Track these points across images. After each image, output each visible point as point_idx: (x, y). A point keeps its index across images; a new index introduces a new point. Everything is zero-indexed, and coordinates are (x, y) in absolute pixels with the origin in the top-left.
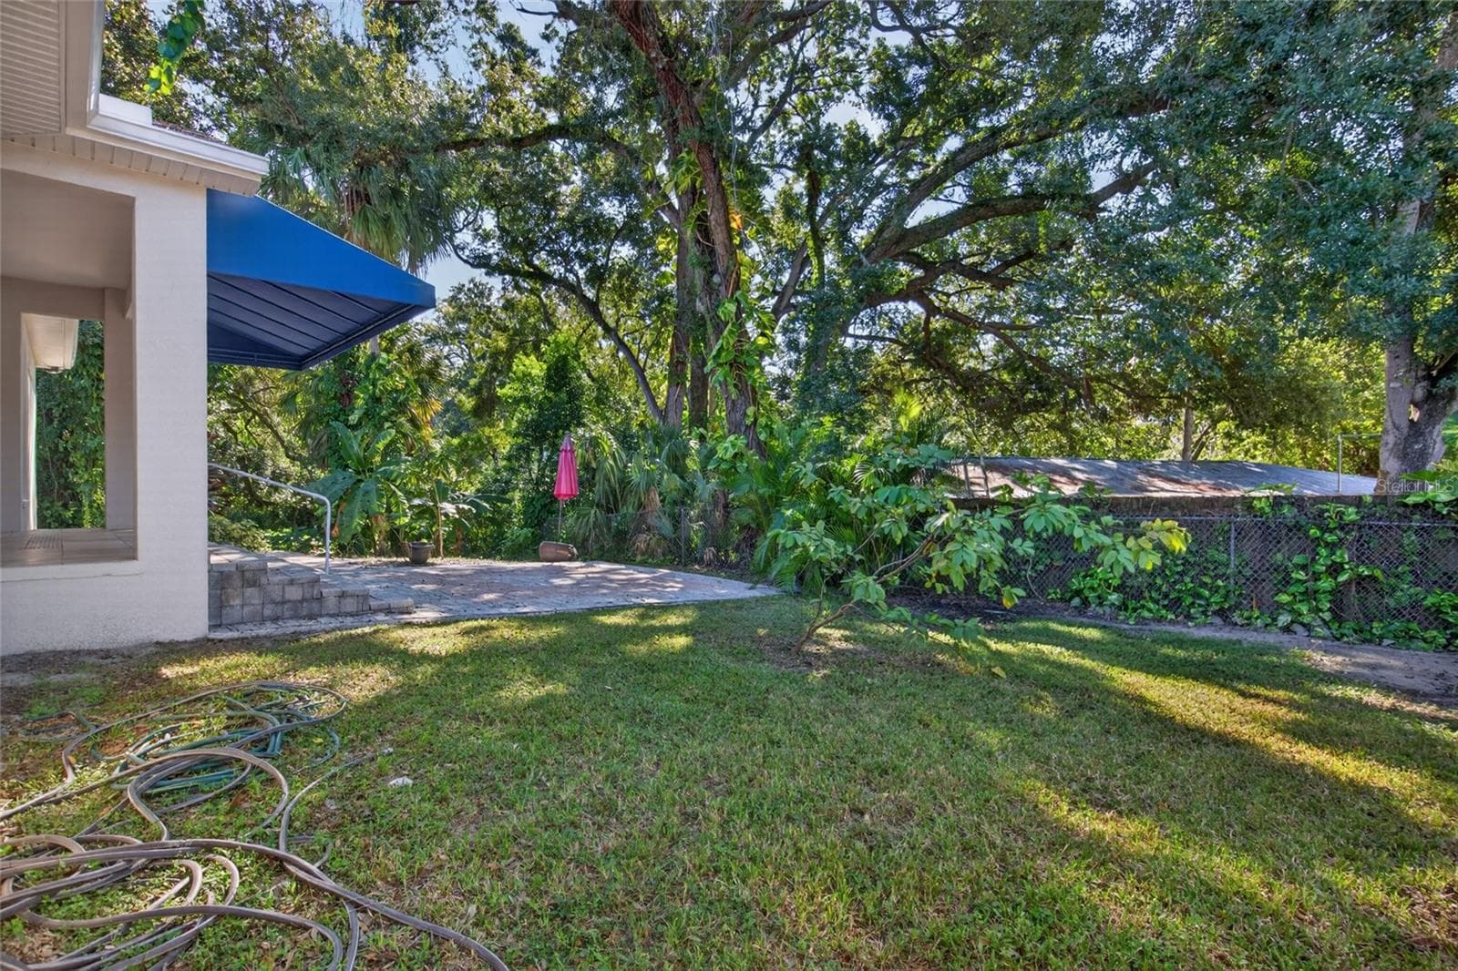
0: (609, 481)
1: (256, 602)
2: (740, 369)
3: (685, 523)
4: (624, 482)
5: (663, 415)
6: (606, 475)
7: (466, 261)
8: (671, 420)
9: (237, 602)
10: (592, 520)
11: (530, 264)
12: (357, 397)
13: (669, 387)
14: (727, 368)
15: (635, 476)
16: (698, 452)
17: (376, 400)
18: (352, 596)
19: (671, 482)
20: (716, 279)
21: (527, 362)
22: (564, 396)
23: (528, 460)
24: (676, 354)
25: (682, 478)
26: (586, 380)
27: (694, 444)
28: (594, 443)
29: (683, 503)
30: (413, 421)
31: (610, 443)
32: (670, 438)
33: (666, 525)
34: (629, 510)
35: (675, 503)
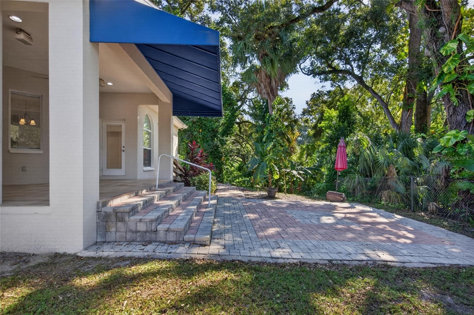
0: (366, 161)
1: (123, 230)
2: (460, 85)
3: (413, 186)
4: (375, 162)
5: (399, 126)
6: (365, 158)
7: (306, 74)
8: (404, 129)
9: (114, 229)
10: (356, 180)
11: (330, 66)
12: (264, 131)
13: (403, 112)
14: (450, 86)
15: (381, 159)
16: (422, 145)
17: (271, 131)
18: (173, 231)
19: (404, 162)
20: (441, 30)
21: (330, 112)
22: (346, 124)
23: (331, 152)
24: (408, 94)
25: (411, 159)
26: (358, 117)
27: (419, 140)
28: (359, 142)
29: (412, 174)
30: (288, 140)
31: (367, 142)
32: (403, 138)
33: (401, 188)
34: (377, 176)
35: (406, 174)
